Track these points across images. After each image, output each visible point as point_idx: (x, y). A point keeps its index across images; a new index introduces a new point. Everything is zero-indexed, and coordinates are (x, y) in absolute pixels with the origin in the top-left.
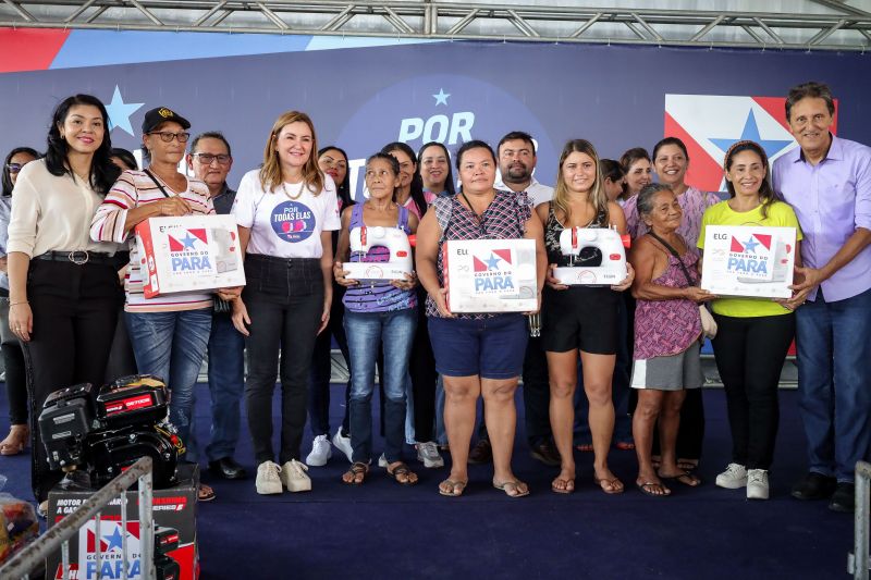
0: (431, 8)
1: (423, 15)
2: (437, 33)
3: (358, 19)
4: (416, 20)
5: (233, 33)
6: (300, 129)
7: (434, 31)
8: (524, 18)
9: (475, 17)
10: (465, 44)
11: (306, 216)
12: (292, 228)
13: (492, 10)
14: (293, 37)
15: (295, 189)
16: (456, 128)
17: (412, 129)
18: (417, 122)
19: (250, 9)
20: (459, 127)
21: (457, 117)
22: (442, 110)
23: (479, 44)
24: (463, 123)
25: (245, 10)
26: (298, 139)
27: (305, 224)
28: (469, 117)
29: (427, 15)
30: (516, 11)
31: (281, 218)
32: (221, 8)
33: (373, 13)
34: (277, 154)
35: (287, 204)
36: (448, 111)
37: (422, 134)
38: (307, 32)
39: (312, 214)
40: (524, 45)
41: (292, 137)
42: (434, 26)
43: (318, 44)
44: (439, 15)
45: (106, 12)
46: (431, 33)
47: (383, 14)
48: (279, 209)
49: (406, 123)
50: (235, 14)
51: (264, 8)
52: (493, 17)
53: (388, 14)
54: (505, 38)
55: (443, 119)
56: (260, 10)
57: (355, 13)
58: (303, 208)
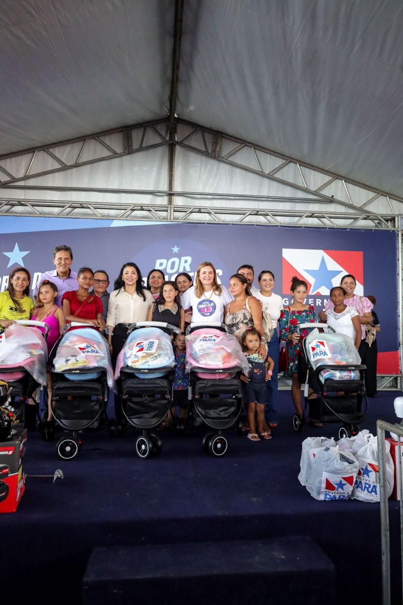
0: (171, 207)
1: (167, 211)
2: (173, 219)
3: (135, 213)
4: (164, 214)
5: (75, 218)
6: (208, 269)
7: (172, 218)
8: (215, 213)
9: (192, 212)
10: (187, 224)
11: (212, 304)
12: (206, 311)
13: (200, 209)
14: (104, 221)
15: (209, 294)
16: (182, 264)
17: (161, 264)
18: (164, 261)
19: (84, 208)
20: (185, 264)
21: (183, 259)
22: (176, 255)
23: (193, 225)
24: (186, 261)
25: (81, 208)
26: (207, 273)
27: (211, 308)
28: (189, 259)
29: (169, 211)
30: (211, 209)
31: (201, 306)
32: (69, 207)
33: (143, 210)
34: (200, 281)
35: (204, 301)
36: (179, 256)
37: (166, 267)
38: (111, 218)
39: (215, 304)
40: (215, 225)
41: (204, 273)
42: (172, 216)
43: (116, 224)
44: (174, 211)
45: (13, 209)
46: (170, 219)
47: (148, 210)
48: (200, 303)
49: (158, 262)
50: (77, 210)
51: (91, 207)
52: (200, 212)
53: (151, 211)
54: (206, 222)
55: (176, 260)
56: (89, 208)
57: (134, 210)
58: (211, 302)
